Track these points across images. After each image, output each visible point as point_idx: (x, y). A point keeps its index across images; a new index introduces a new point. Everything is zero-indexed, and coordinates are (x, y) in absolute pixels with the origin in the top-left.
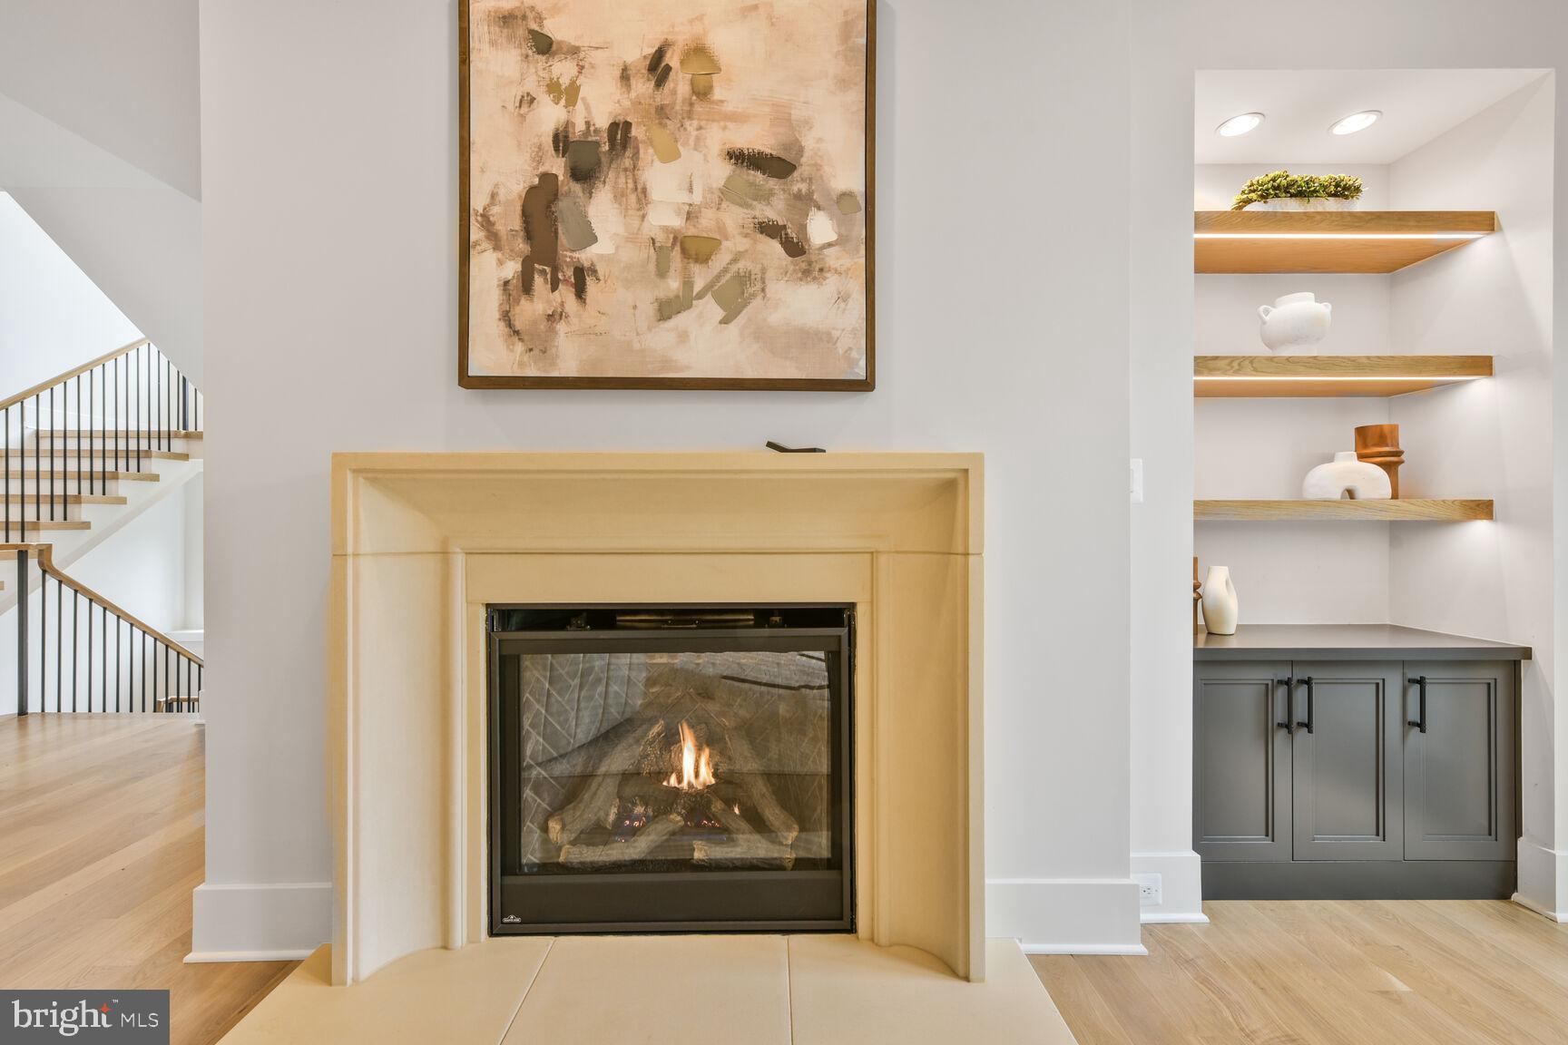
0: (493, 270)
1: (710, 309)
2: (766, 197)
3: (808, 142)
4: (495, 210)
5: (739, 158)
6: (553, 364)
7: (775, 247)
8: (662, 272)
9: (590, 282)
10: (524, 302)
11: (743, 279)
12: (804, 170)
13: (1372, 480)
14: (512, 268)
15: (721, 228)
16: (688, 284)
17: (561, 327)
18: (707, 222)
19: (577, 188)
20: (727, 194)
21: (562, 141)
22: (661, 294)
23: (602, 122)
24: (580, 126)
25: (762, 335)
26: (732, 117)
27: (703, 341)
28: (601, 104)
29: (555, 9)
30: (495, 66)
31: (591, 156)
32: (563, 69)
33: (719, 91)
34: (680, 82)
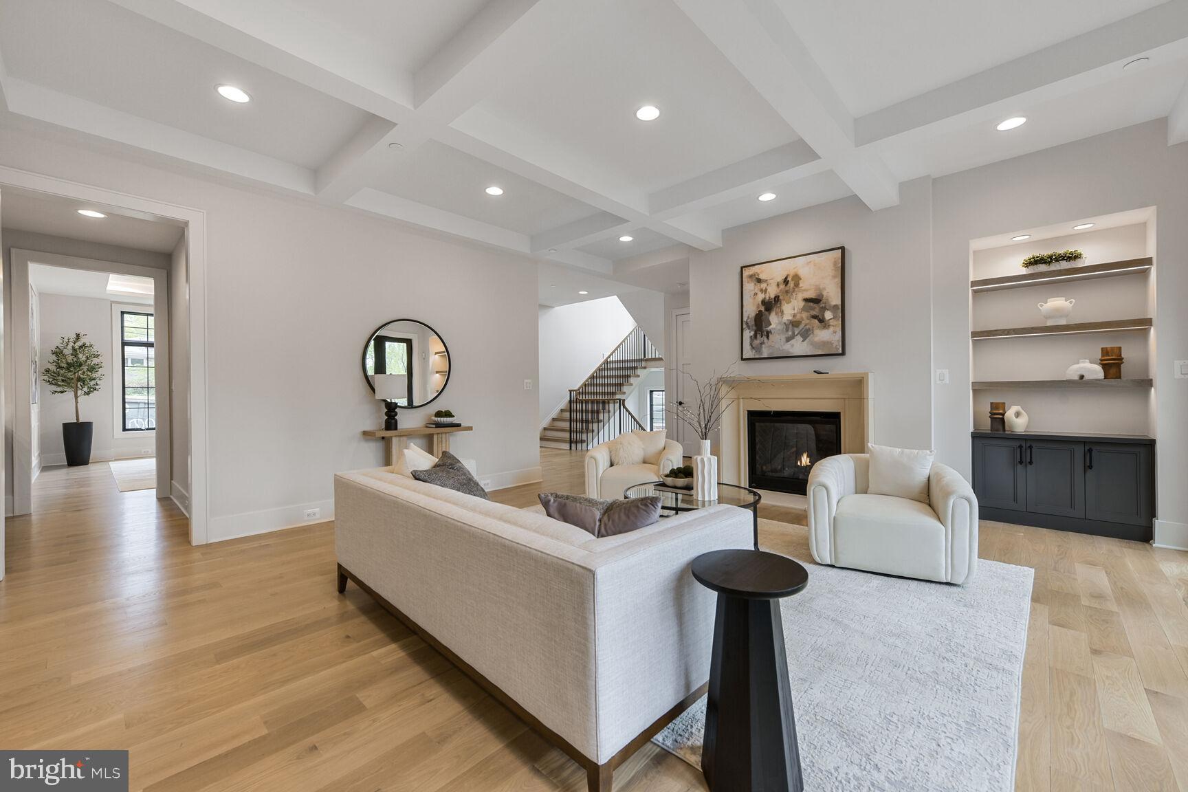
0: (748, 334)
1: (799, 338)
2: (813, 309)
3: (825, 293)
4: (749, 320)
5: (806, 300)
6: (761, 354)
7: (816, 321)
8: (787, 330)
9: (770, 336)
10: (755, 341)
11: (808, 330)
12: (824, 301)
14: (752, 333)
15: (802, 318)
16: (793, 333)
17: (763, 346)
18: (798, 317)
19: (767, 313)
20: (804, 309)
21: (763, 302)
22: (787, 336)
23: (773, 296)
24: (767, 298)
25: (813, 344)
26: (804, 290)
27: (799, 346)
28: (772, 292)
29: (762, 272)
30: (749, 287)
31: (770, 305)
32: (763, 286)
33: (801, 285)
34: (791, 284)
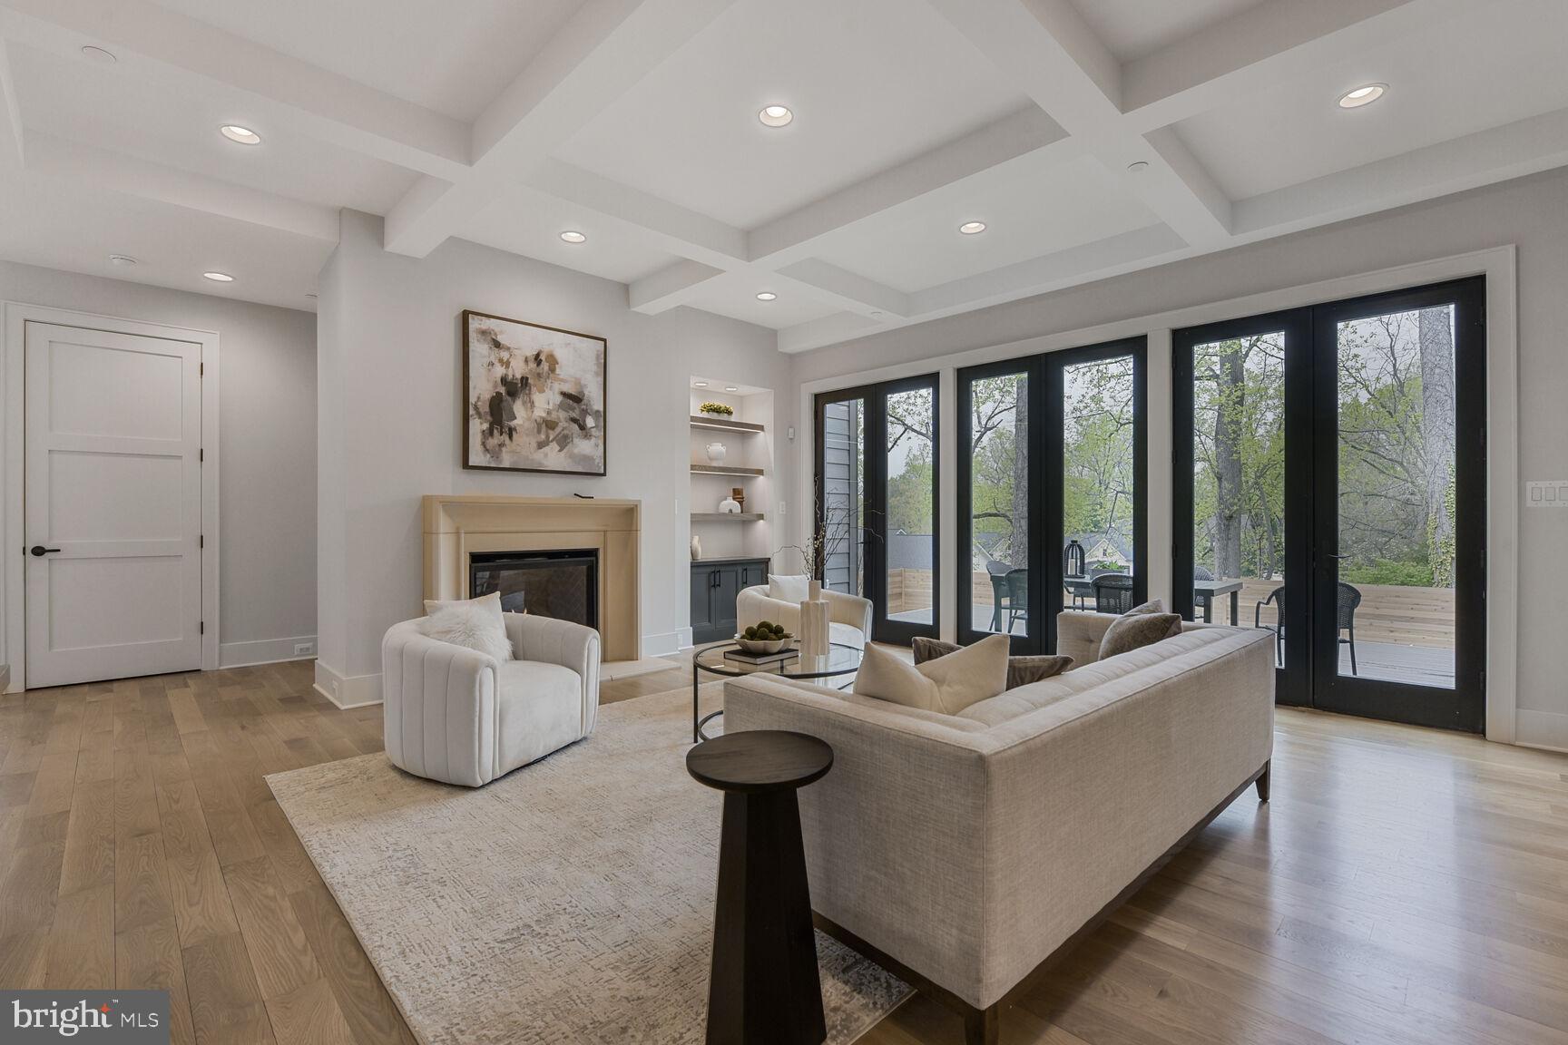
0: (477, 426)
1: (554, 446)
2: (573, 409)
3: (586, 393)
4: (479, 403)
5: (564, 394)
6: (501, 462)
7: (576, 427)
8: (539, 432)
9: (514, 433)
10: (490, 439)
11: (566, 437)
12: (585, 401)
13: (736, 507)
14: (486, 426)
15: (559, 419)
16: (548, 437)
17: (504, 449)
18: (554, 416)
19: (509, 398)
20: (561, 406)
21: (504, 380)
22: (539, 440)
23: (519, 376)
24: (510, 377)
25: (572, 456)
26: (562, 380)
27: (553, 457)
28: (518, 369)
29: (501, 332)
30: (479, 349)
31: (514, 388)
32: (505, 355)
33: (558, 371)
34: (545, 366)
